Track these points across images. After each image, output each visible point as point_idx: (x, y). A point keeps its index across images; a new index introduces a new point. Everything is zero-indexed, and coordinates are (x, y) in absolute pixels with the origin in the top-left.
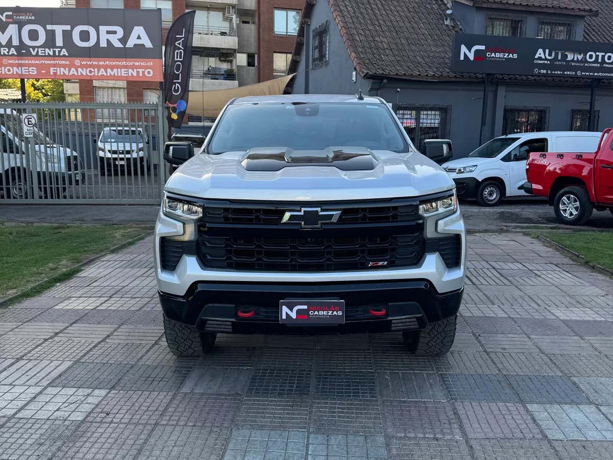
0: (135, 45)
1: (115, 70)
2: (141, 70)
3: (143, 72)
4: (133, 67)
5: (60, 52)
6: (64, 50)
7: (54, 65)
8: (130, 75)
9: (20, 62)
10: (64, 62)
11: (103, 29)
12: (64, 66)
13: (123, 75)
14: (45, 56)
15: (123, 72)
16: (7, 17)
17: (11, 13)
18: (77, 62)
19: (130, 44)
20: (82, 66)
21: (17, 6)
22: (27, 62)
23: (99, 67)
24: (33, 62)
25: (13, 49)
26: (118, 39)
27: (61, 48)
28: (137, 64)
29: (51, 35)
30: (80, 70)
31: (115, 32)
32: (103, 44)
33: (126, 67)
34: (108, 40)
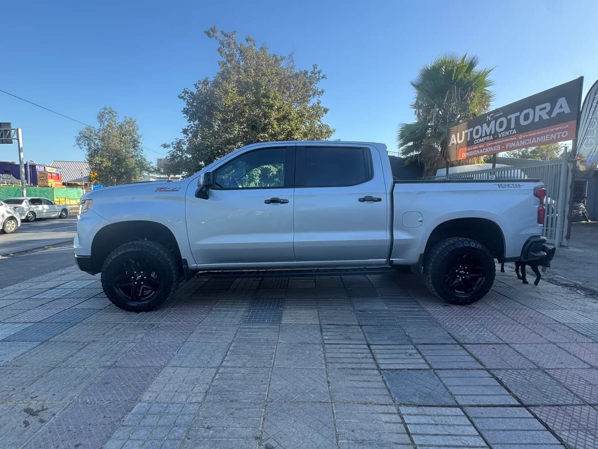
0: (558, 114)
1: (542, 137)
2: (559, 134)
3: (561, 134)
4: (553, 133)
5: (512, 132)
6: (515, 130)
7: (508, 142)
8: (551, 139)
9: (494, 143)
10: (513, 139)
11: (538, 108)
12: (513, 141)
13: (547, 140)
14: (506, 136)
15: (546, 138)
17: (492, 114)
18: (520, 137)
19: (554, 115)
20: (523, 139)
21: (496, 109)
22: (496, 143)
23: (532, 137)
24: (499, 142)
25: (491, 136)
26: (547, 113)
27: (513, 129)
28: (557, 129)
29: (509, 121)
30: (521, 141)
31: (545, 108)
32: (537, 120)
33: (550, 133)
34: (540, 116)
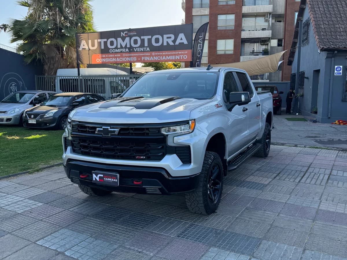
0: (180, 43)
1: (170, 57)
2: (182, 56)
3: (183, 57)
4: (178, 55)
5: (146, 49)
6: (148, 48)
7: (144, 56)
8: (176, 59)
9: (130, 55)
10: (148, 54)
11: (165, 36)
12: (148, 56)
13: (173, 59)
14: (140, 51)
15: (173, 57)
16: (125, 34)
17: (127, 32)
18: (153, 54)
19: (177, 43)
20: (155, 56)
21: (130, 29)
22: (132, 55)
23: (163, 56)
24: (135, 55)
25: (127, 49)
26: (172, 41)
27: (147, 47)
28: (180, 53)
29: (143, 41)
30: (154, 57)
31: (170, 38)
32: (165, 44)
33: (175, 55)
34: (167, 41)
